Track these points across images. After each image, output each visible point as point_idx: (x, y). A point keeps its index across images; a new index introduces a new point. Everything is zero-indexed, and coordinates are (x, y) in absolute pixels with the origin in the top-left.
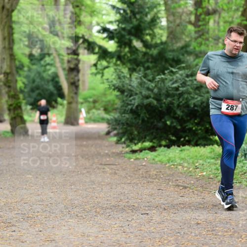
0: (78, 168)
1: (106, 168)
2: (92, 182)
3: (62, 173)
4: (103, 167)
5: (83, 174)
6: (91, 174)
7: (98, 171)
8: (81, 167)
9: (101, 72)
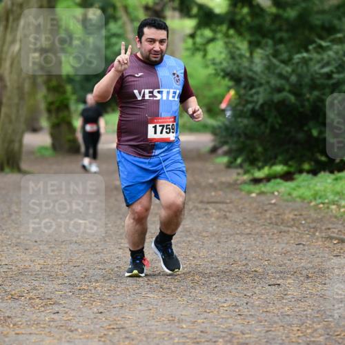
1: (210, 208)
2: (187, 231)
4: (205, 207)
7: (197, 214)
9: (201, 49)
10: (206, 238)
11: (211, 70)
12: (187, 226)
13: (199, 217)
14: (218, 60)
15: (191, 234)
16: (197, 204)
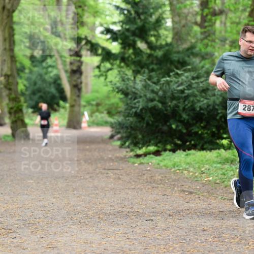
0: (81, 173)
1: (110, 173)
2: (95, 187)
3: (64, 178)
4: (106, 172)
5: (86, 179)
6: (94, 179)
7: (101, 176)
8: (84, 172)
9: (104, 74)
10: (107, 192)
12: (95, 184)
13: (103, 178)
15: (98, 189)
16: (101, 170)
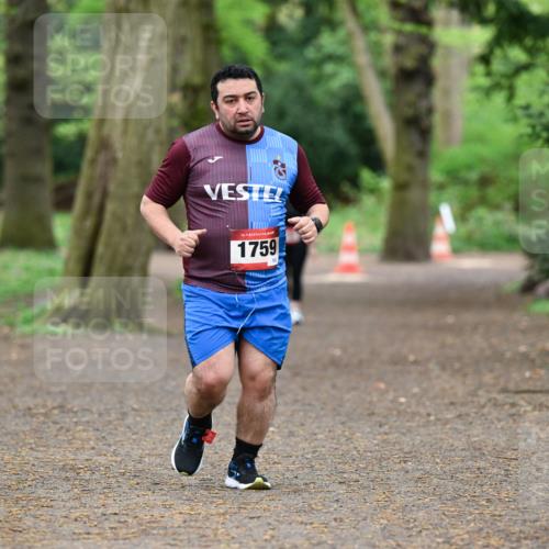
0: (428, 403)
1: (522, 403)
2: (475, 449)
3: (375, 418)
4: (511, 401)
5: (447, 422)
6: (471, 423)
7: (495, 414)
8: (438, 401)
9: (505, 84)
10: (513, 463)
11: (523, 128)
12: (476, 439)
13: (499, 420)
14: (536, 109)
15: (483, 455)
16: (494, 395)
